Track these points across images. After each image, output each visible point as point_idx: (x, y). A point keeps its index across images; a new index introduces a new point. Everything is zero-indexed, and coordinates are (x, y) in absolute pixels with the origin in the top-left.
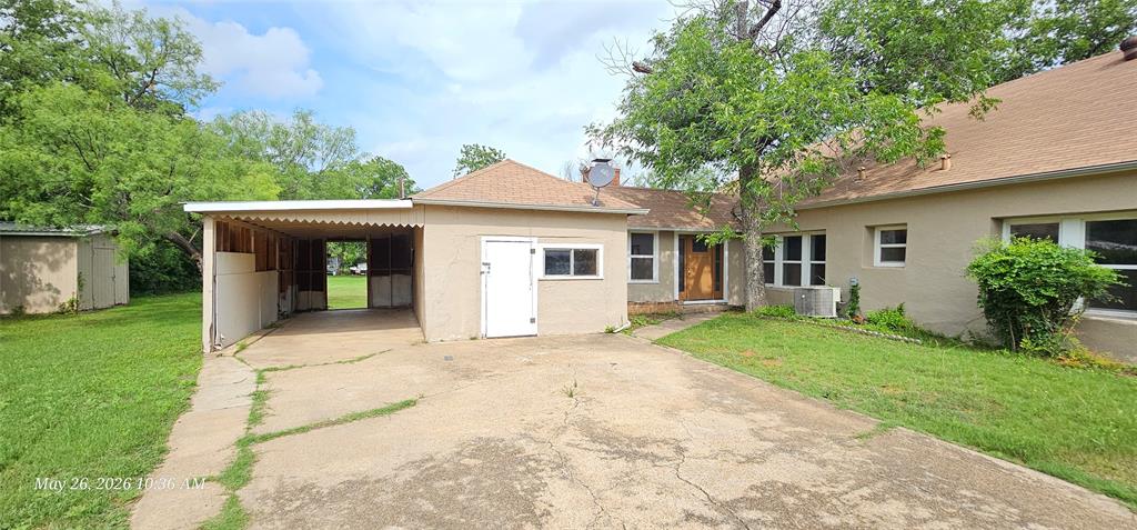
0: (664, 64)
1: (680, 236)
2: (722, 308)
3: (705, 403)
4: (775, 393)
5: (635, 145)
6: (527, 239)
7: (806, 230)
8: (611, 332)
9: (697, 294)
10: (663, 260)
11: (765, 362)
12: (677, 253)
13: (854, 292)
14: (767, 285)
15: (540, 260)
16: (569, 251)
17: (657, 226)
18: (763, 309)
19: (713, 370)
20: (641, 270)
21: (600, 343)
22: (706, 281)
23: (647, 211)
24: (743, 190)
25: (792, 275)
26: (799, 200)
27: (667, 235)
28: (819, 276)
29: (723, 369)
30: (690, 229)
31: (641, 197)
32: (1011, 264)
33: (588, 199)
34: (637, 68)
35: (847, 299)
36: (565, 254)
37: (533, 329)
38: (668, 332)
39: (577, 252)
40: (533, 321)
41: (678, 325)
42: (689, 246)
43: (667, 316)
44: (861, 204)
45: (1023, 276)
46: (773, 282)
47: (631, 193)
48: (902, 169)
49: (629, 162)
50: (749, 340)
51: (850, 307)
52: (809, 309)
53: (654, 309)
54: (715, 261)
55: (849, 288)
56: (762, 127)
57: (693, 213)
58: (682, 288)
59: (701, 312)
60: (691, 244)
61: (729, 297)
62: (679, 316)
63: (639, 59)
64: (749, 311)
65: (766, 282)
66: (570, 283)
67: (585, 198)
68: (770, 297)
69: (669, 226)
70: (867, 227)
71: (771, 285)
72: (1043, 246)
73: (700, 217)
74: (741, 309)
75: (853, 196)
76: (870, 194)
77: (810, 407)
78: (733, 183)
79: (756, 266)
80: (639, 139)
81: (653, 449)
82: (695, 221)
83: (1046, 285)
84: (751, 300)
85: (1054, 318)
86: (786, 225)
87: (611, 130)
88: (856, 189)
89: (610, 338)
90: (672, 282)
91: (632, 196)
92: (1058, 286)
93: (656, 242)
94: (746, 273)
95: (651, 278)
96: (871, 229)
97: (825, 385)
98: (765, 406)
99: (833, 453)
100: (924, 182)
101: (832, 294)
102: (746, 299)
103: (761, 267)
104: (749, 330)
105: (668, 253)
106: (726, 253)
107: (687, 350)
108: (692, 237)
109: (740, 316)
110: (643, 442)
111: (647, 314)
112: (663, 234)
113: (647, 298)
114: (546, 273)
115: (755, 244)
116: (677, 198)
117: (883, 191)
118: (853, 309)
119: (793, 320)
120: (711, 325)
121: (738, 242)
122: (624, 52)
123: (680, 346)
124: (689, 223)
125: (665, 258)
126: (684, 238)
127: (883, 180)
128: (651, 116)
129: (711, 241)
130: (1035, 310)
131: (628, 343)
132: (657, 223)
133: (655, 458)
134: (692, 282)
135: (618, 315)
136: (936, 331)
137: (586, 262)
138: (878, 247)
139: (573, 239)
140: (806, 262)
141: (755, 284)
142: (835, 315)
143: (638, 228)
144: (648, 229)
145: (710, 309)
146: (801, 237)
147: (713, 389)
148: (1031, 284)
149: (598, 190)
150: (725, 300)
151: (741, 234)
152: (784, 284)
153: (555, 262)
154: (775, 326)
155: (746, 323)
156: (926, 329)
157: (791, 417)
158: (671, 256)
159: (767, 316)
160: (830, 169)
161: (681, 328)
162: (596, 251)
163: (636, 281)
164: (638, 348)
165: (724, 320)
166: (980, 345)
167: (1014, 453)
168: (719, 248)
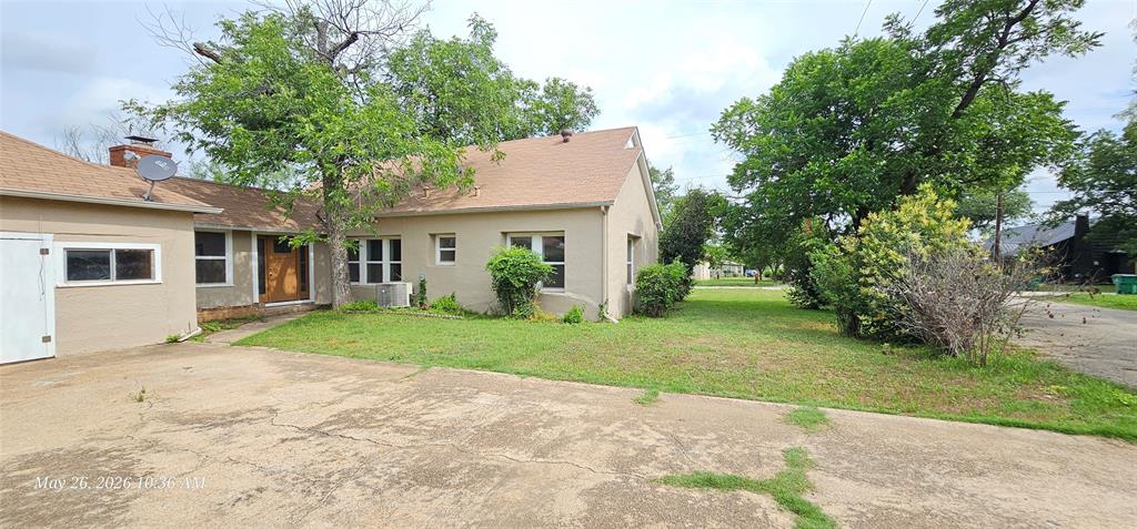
0: (235, 56)
1: (258, 236)
2: (308, 307)
3: (293, 379)
4: (355, 363)
5: (198, 134)
6: (36, 236)
7: (385, 234)
8: (175, 341)
9: (280, 295)
10: (238, 262)
11: (348, 345)
12: (255, 254)
13: (422, 285)
14: (353, 284)
15: (58, 263)
16: (108, 252)
17: (231, 225)
18: (348, 305)
19: (300, 357)
20: (209, 272)
21: (162, 353)
22: (291, 283)
23: (220, 211)
24: (327, 199)
25: (375, 274)
26: (378, 208)
27: (242, 235)
28: (396, 273)
29: (309, 355)
30: (270, 229)
31: (207, 191)
32: (506, 262)
33: (139, 193)
34: (199, 50)
35: (417, 292)
36: (101, 255)
37: (50, 350)
38: (249, 333)
39: (121, 254)
40: (47, 339)
41: (260, 326)
42: (270, 247)
43: (245, 320)
44: (425, 216)
45: (512, 270)
46: (358, 281)
47: (192, 186)
48: (451, 192)
49: (189, 150)
50: (337, 331)
51: (419, 299)
52: (388, 302)
53: (226, 314)
54: (299, 262)
55: (418, 284)
56: (340, 149)
57: (273, 213)
58: (262, 290)
59: (286, 313)
60: (272, 245)
61: (316, 298)
62: (262, 319)
63: (203, 40)
64: (336, 307)
65: (352, 281)
66: (111, 290)
67: (131, 190)
68: (356, 294)
69: (245, 226)
70: (431, 235)
71: (356, 283)
72: (522, 251)
73: (283, 218)
74: (329, 307)
75: (420, 210)
76: (430, 210)
77: (379, 367)
78: (317, 191)
79: (342, 266)
80: (205, 129)
81: (249, 415)
82: (276, 221)
83: (522, 275)
84: (338, 297)
85: (528, 295)
86: (367, 231)
87: (164, 112)
88: (421, 205)
89: (174, 347)
90: (251, 284)
91: (193, 189)
92: (527, 275)
93: (229, 243)
94: (332, 273)
95: (224, 280)
96: (433, 236)
97: (392, 352)
98: (345, 372)
99: (390, 388)
100: (465, 204)
101: (407, 288)
102: (333, 298)
103: (346, 268)
104: (335, 324)
105: (244, 254)
106: (312, 254)
107: (273, 346)
108: (274, 238)
109: (327, 313)
110: (238, 414)
111: (219, 320)
112: (236, 234)
113: (218, 303)
114: (69, 279)
115: (340, 247)
116: (253, 195)
117: (438, 208)
118: (422, 299)
119: (375, 312)
120: (297, 323)
121: (323, 245)
122: (180, 27)
123: (265, 344)
124: (269, 224)
125: (240, 261)
126: (263, 240)
127: (439, 200)
128: (221, 109)
129: (295, 243)
130: (518, 290)
131: (200, 349)
132: (230, 222)
133: (249, 421)
134: (274, 283)
135: (186, 320)
136: (474, 310)
137: (135, 264)
138: (438, 249)
139: (112, 238)
140: (386, 262)
141: (341, 283)
142: (408, 305)
143: (206, 227)
144: (218, 228)
145: (295, 309)
146: (381, 241)
147: (301, 370)
148: (515, 274)
149: (153, 184)
150: (312, 299)
151: (325, 236)
152: (368, 282)
153: (82, 265)
154: (359, 318)
155: (332, 318)
156: (467, 309)
157: (364, 375)
158: (249, 258)
159: (353, 311)
160: (400, 187)
161: (264, 329)
162: (149, 252)
163: (203, 285)
164: (216, 351)
165: (310, 318)
166: (496, 316)
167: (485, 367)
168: (304, 250)
